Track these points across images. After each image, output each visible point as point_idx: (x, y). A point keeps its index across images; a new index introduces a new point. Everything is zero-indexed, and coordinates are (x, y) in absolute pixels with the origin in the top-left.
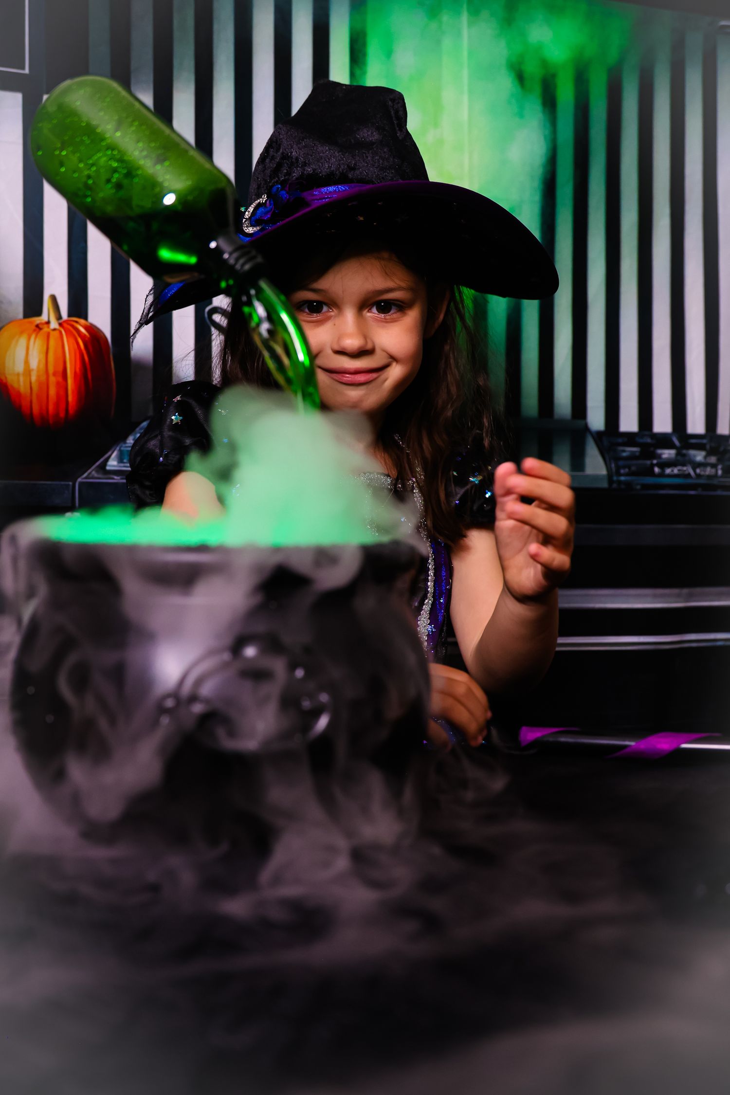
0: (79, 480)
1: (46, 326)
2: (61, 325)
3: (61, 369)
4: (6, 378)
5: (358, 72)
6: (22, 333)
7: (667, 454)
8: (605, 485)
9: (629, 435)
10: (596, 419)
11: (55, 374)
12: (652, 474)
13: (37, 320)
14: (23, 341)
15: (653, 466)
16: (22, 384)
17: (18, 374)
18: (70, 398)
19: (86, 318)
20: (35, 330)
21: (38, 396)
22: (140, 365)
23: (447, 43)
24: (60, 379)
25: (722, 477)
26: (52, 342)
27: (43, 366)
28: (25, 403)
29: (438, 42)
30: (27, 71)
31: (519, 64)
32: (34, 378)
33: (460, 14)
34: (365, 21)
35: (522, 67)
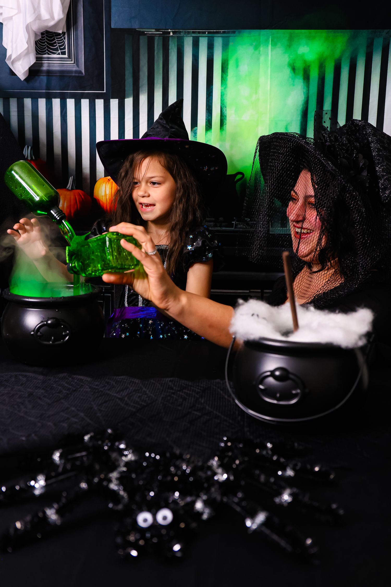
4: (99, 197)
5: (224, 76)
6: (104, 182)
13: (108, 178)
14: (104, 185)
16: (104, 199)
17: (103, 196)
20: (108, 181)
21: (109, 203)
23: (262, 59)
26: (113, 185)
27: (110, 193)
28: (105, 206)
29: (258, 59)
30: (105, 91)
31: (294, 63)
32: (108, 197)
33: (268, 46)
34: (228, 55)
35: (295, 65)
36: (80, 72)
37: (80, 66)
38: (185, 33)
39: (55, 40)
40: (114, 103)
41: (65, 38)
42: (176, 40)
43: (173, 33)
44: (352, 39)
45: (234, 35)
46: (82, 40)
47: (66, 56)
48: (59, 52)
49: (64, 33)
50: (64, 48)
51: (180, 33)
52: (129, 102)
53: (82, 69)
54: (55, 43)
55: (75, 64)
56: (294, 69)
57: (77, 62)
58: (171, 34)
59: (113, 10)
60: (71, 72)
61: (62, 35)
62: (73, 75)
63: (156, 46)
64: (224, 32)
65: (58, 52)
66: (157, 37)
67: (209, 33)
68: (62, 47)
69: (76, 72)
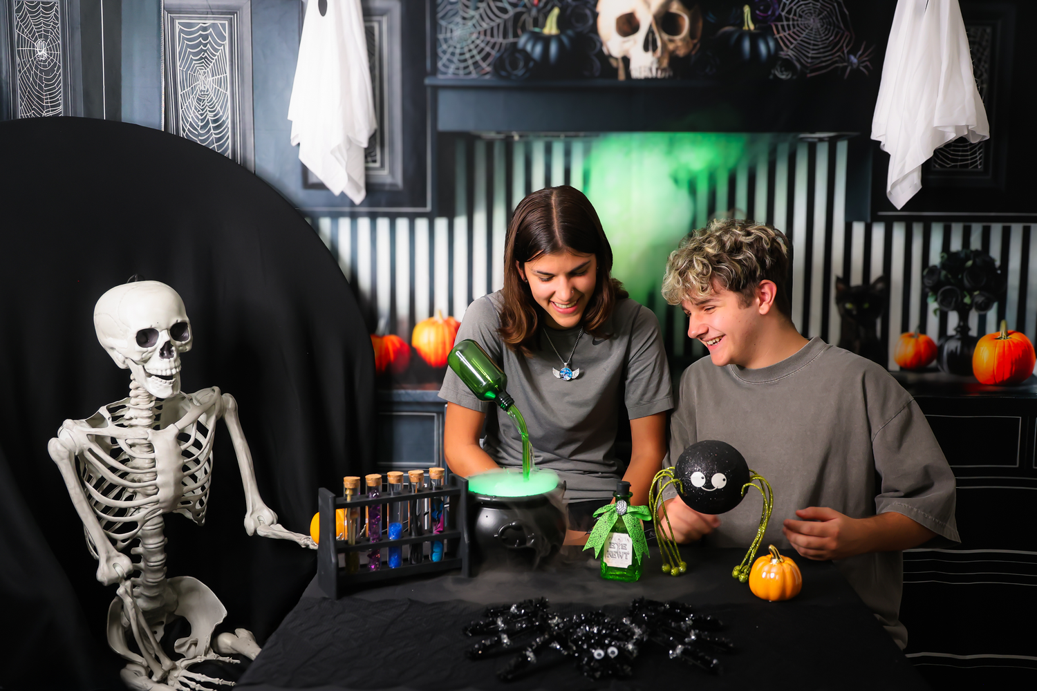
1: (437, 322)
2: (443, 321)
3: (443, 340)
4: (420, 346)
6: (426, 326)
11: (441, 344)
13: (433, 319)
14: (427, 329)
17: (424, 345)
19: (454, 318)
20: (432, 324)
26: (440, 329)
27: (435, 340)
29: (629, 169)
30: (429, 209)
31: (675, 174)
32: (432, 346)
33: (643, 151)
34: (590, 164)
35: (677, 176)
36: (397, 185)
37: (396, 177)
38: (535, 136)
40: (441, 224)
42: (523, 145)
43: (521, 136)
44: (751, 143)
45: (598, 139)
47: (377, 165)
50: (375, 154)
51: (528, 136)
52: (461, 223)
53: (399, 180)
55: (389, 175)
57: (392, 172)
58: (515, 137)
59: (441, 109)
60: (383, 185)
62: (387, 188)
63: (496, 153)
64: (585, 136)
66: (498, 142)
67: (566, 136)
68: (371, 153)
69: (391, 185)
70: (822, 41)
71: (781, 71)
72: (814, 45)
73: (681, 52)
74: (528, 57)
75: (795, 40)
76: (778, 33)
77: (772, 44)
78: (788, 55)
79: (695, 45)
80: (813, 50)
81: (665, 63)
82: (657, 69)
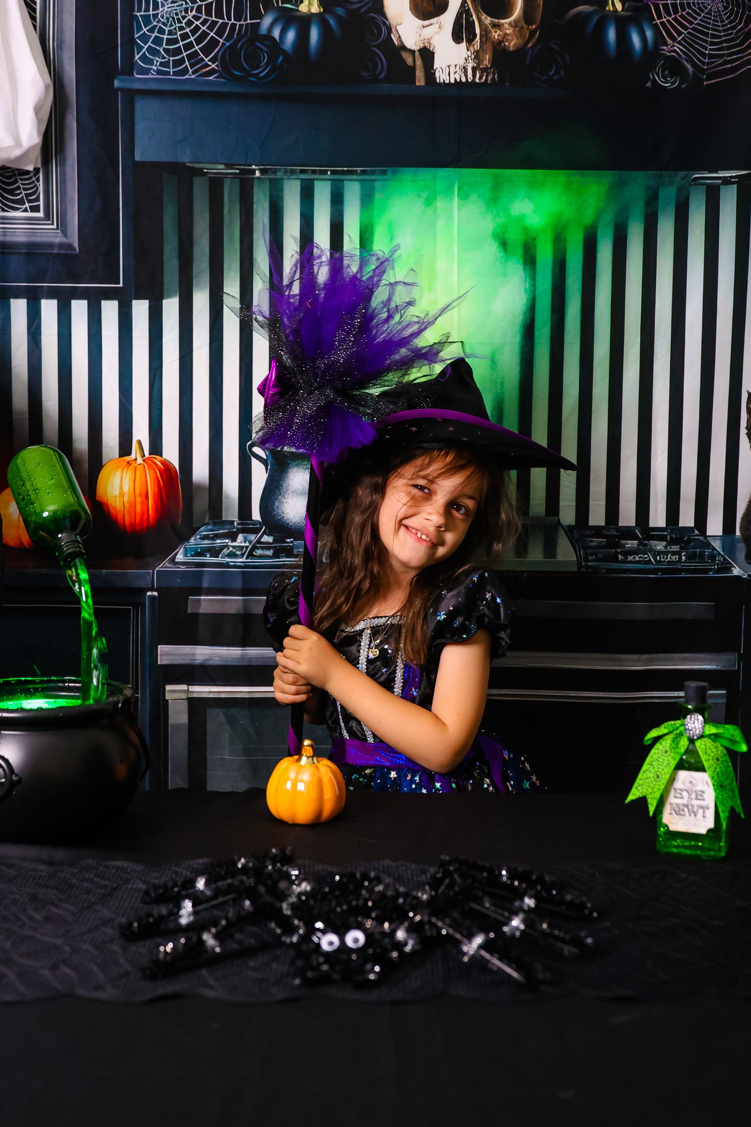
0: (157, 569)
1: (134, 462)
2: (144, 461)
3: (144, 491)
4: (107, 499)
6: (118, 468)
7: (631, 544)
8: (575, 569)
9: (598, 529)
10: (567, 515)
11: (140, 496)
12: (616, 560)
13: (128, 458)
14: (118, 473)
15: (617, 553)
16: (118, 503)
17: (116, 497)
18: (150, 512)
19: (161, 456)
20: (126, 465)
21: (129, 512)
22: (200, 487)
23: (441, 223)
24: (144, 499)
25: (685, 562)
26: (138, 473)
27: (132, 490)
28: (120, 517)
29: (433, 224)
30: (121, 285)
31: (503, 233)
32: (126, 499)
33: (451, 199)
34: (372, 216)
35: (506, 236)
36: (70, 246)
37: (69, 234)
38: (286, 172)
39: (18, 182)
40: (140, 309)
41: (38, 180)
42: (267, 184)
43: (262, 171)
44: (616, 190)
45: (384, 177)
46: (74, 184)
48: (26, 207)
49: (37, 170)
50: (38, 199)
51: (275, 172)
52: (171, 307)
53: (74, 240)
54: (18, 188)
55: (59, 231)
56: (504, 244)
57: (63, 225)
58: (258, 174)
59: (139, 126)
60: (51, 245)
61: (32, 174)
62: (56, 251)
63: (226, 197)
64: (364, 172)
65: (24, 207)
66: (229, 179)
67: (333, 172)
68: (32, 197)
69: (61, 246)
70: (724, 31)
71: (664, 77)
72: (713, 36)
73: (512, 44)
74: (275, 47)
75: (685, 28)
76: (660, 17)
77: (649, 34)
78: (675, 51)
79: (532, 33)
80: (712, 44)
81: (487, 61)
82: (474, 70)
